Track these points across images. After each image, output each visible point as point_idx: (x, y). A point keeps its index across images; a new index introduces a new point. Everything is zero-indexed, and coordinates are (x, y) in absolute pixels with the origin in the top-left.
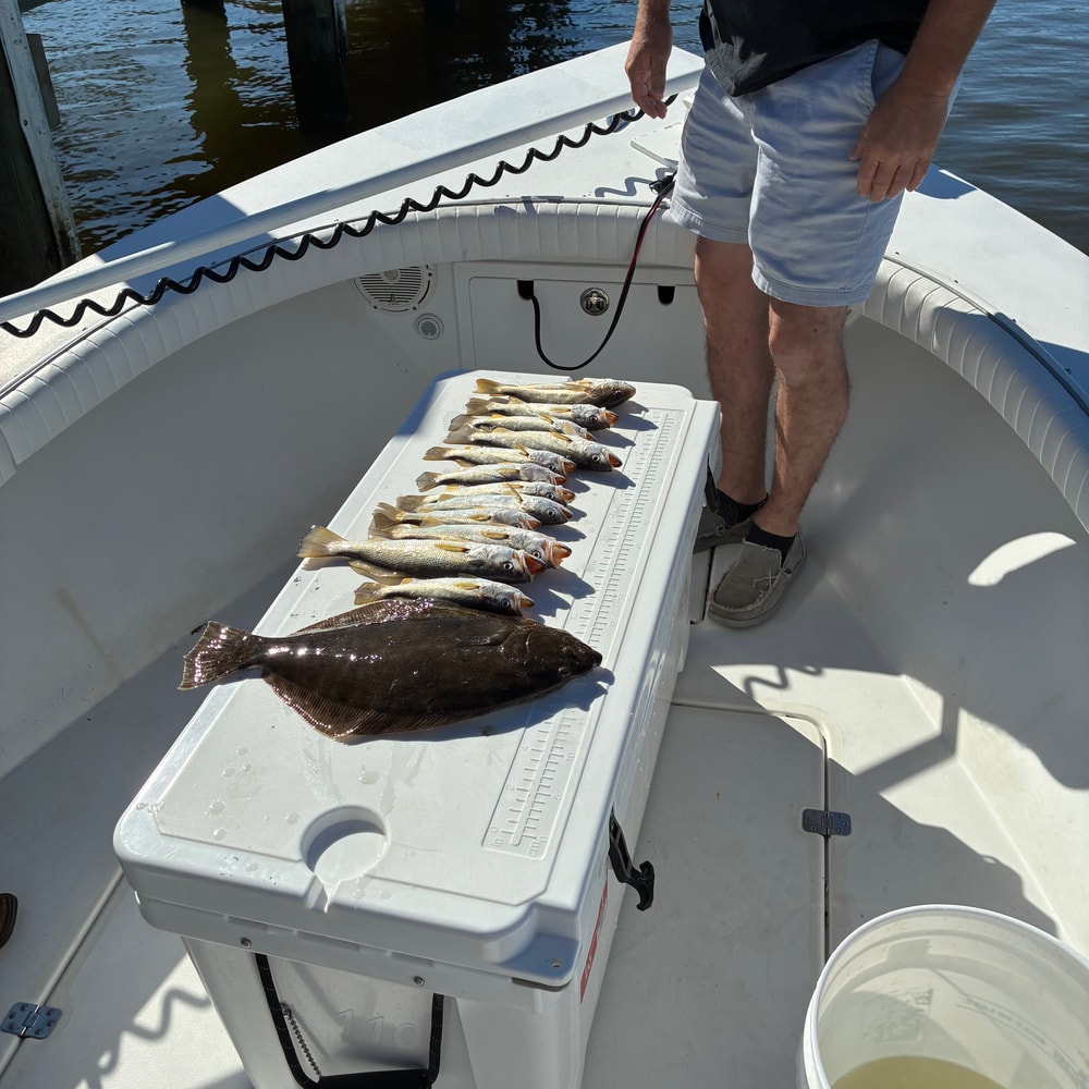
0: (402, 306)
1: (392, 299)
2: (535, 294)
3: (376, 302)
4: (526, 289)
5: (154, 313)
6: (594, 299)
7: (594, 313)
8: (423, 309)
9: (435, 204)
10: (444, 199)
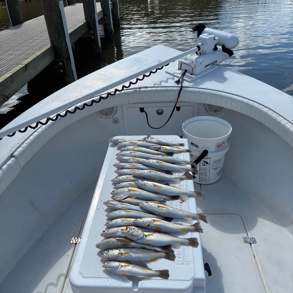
0: (109, 116)
1: (106, 115)
2: (144, 111)
3: (102, 116)
4: (142, 110)
5: (54, 123)
6: (160, 111)
7: (160, 115)
8: (115, 117)
9: (123, 89)
10: (125, 88)
